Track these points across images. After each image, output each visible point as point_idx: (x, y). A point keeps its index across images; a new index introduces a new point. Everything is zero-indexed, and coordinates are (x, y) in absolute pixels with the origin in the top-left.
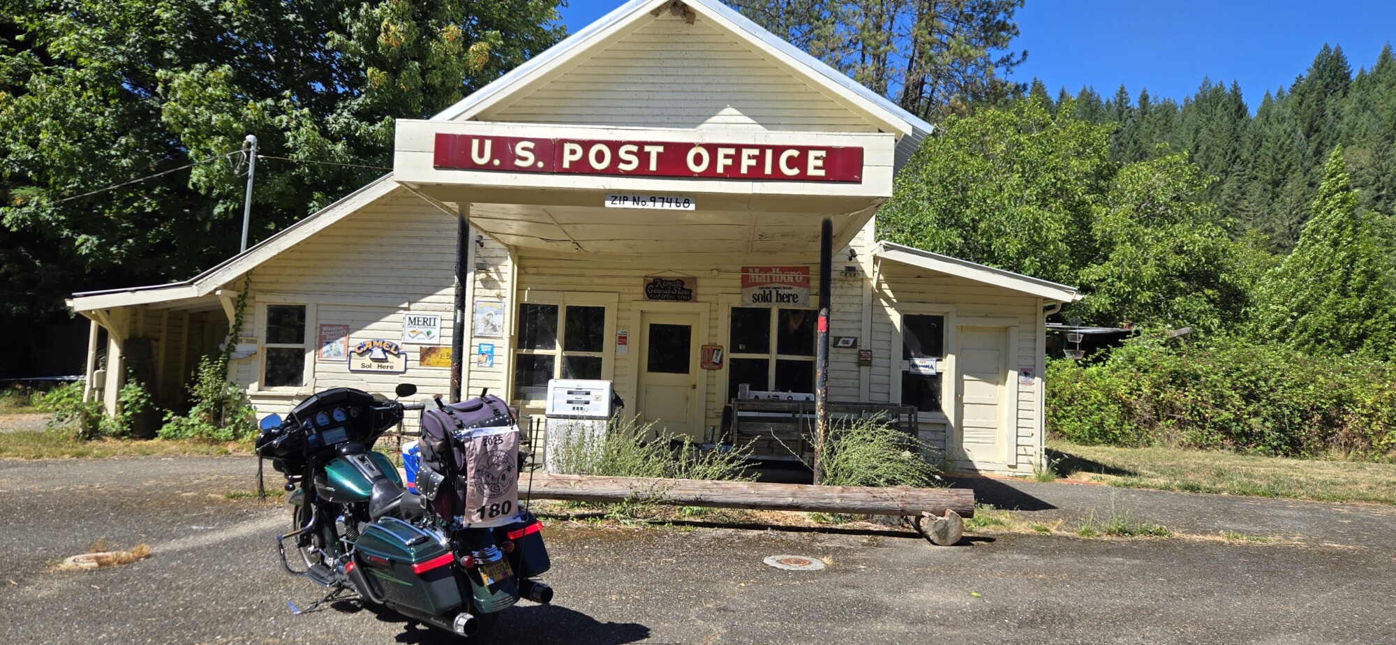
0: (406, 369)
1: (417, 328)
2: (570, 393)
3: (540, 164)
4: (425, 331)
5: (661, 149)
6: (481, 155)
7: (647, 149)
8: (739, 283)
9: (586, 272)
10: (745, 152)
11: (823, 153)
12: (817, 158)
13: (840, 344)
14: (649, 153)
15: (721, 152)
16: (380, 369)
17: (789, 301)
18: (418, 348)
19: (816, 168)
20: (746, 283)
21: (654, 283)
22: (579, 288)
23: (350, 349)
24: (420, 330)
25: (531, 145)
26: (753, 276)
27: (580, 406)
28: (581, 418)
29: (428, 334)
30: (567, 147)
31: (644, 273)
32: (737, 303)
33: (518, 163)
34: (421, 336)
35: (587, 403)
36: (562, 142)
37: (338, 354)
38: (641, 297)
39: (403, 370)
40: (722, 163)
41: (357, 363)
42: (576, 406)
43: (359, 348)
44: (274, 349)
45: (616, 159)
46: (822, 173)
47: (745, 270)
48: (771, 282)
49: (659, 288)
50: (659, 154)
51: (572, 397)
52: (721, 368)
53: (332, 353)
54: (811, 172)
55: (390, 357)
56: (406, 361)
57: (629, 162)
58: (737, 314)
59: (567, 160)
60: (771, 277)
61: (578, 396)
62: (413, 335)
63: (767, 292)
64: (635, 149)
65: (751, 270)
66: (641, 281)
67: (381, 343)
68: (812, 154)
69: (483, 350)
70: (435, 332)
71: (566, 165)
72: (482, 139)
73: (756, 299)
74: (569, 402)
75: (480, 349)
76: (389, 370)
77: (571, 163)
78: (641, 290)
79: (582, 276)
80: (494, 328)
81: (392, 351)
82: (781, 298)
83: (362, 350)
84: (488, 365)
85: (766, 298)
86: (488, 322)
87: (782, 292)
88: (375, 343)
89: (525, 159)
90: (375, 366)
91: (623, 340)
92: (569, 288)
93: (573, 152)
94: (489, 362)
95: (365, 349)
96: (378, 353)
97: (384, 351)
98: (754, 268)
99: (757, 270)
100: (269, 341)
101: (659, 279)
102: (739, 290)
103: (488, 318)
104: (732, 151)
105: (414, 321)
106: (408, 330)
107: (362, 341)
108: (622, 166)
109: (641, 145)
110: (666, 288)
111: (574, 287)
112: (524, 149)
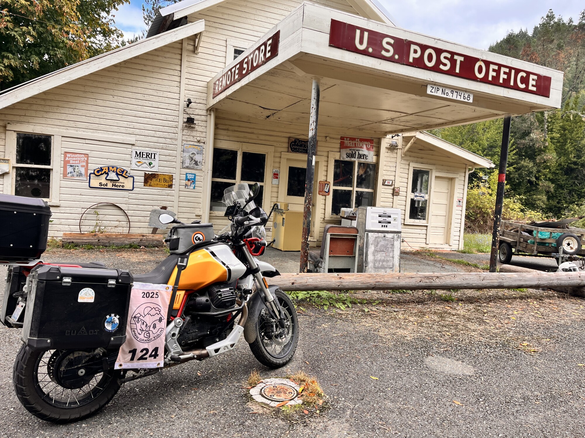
0: (133, 188)
1: (141, 160)
2: (380, 216)
3: (397, 57)
4: (147, 162)
5: (462, 59)
6: (361, 42)
7: (456, 57)
8: (338, 146)
9: (255, 131)
10: (503, 70)
11: (535, 77)
12: (533, 80)
13: (386, 183)
14: (456, 60)
15: (492, 67)
16: (114, 187)
17: (363, 158)
18: (143, 173)
19: (533, 86)
20: (342, 146)
21: (295, 142)
22: (251, 141)
23: (90, 172)
24: (144, 161)
25: (392, 41)
26: (346, 142)
27: (386, 224)
28: (387, 232)
29: (150, 164)
30: (413, 47)
31: (288, 135)
32: (338, 158)
33: (384, 53)
34: (145, 165)
35: (390, 223)
36: (410, 43)
37: (80, 175)
38: (286, 150)
39: (131, 188)
40: (492, 74)
41: (95, 182)
42: (384, 224)
43: (98, 172)
44: (22, 168)
45: (439, 62)
46: (534, 89)
47: (342, 138)
48: (355, 147)
49: (297, 145)
50: (461, 61)
51: (381, 219)
52: (329, 195)
53: (75, 174)
54: (531, 88)
55: (122, 179)
56: (134, 182)
57: (445, 65)
58: (338, 163)
59: (412, 56)
60: (355, 143)
61: (385, 218)
62: (138, 164)
63: (354, 152)
64: (449, 56)
65: (345, 139)
66: (286, 140)
67: (115, 169)
68: (532, 77)
69: (188, 177)
70: (155, 163)
71: (411, 60)
72: (363, 30)
73: (348, 156)
74: (380, 222)
75: (186, 177)
76: (121, 188)
77: (414, 58)
78: (286, 145)
79: (252, 133)
80: (196, 163)
81: (124, 175)
82: (360, 156)
83: (100, 173)
84: (192, 188)
85: (352, 156)
86: (192, 159)
87: (361, 152)
88: (111, 168)
89: (388, 51)
90: (110, 185)
91: (276, 176)
92: (245, 140)
93: (415, 52)
94: (193, 185)
95: (103, 172)
96: (113, 176)
97: (117, 174)
98: (347, 138)
99: (348, 139)
100: (18, 162)
101: (298, 139)
102: (338, 150)
103: (192, 156)
104: (496, 68)
105: (139, 155)
106: (134, 161)
107: (100, 166)
108: (441, 67)
109: (453, 54)
110: (301, 146)
111: (247, 140)
112: (388, 43)
